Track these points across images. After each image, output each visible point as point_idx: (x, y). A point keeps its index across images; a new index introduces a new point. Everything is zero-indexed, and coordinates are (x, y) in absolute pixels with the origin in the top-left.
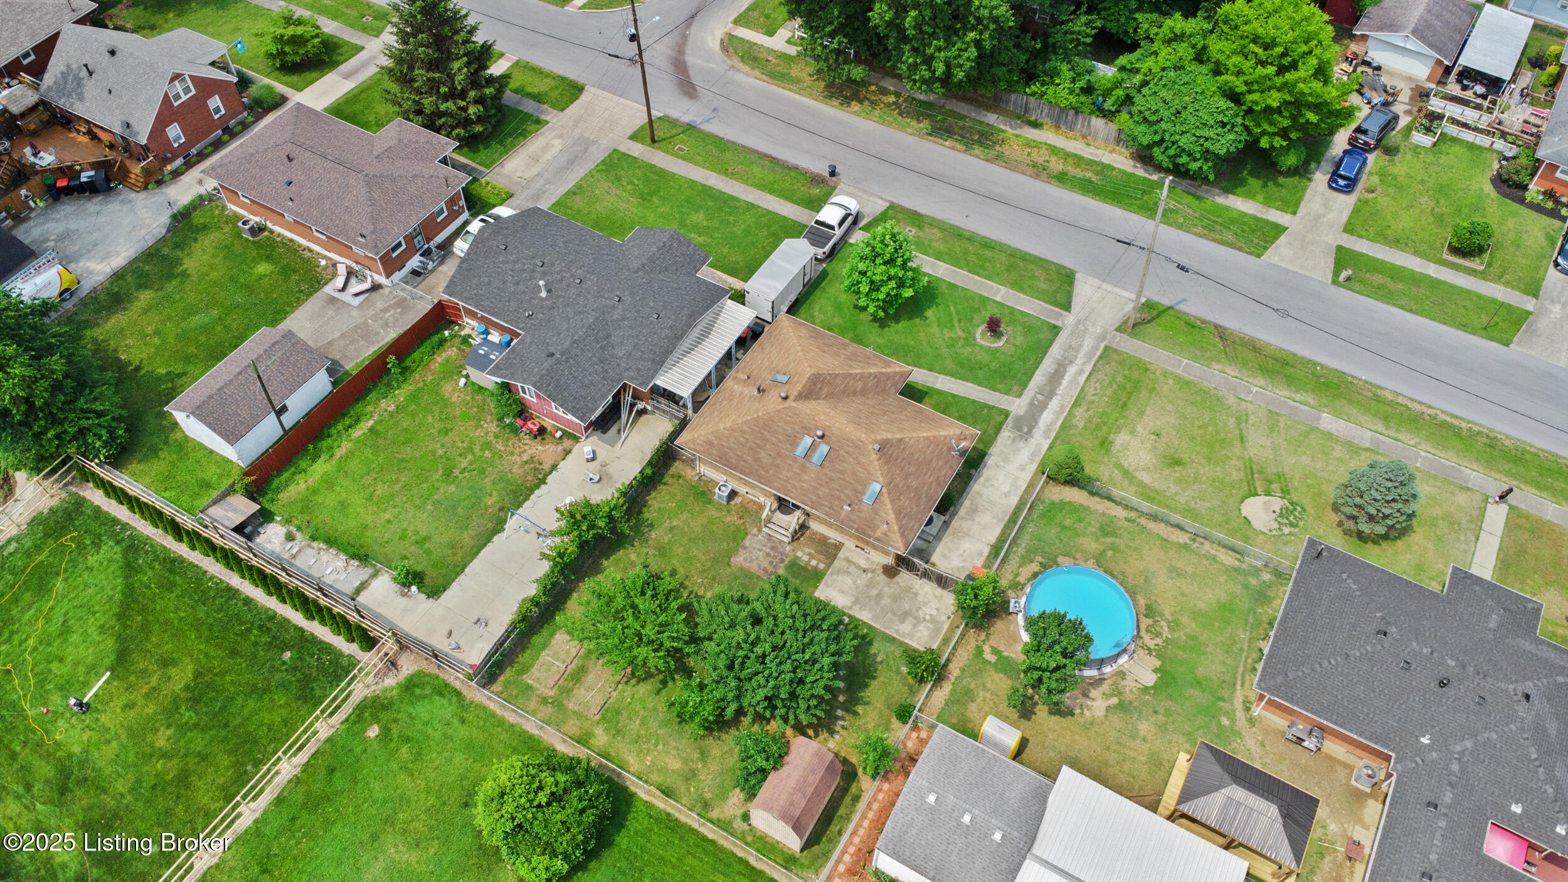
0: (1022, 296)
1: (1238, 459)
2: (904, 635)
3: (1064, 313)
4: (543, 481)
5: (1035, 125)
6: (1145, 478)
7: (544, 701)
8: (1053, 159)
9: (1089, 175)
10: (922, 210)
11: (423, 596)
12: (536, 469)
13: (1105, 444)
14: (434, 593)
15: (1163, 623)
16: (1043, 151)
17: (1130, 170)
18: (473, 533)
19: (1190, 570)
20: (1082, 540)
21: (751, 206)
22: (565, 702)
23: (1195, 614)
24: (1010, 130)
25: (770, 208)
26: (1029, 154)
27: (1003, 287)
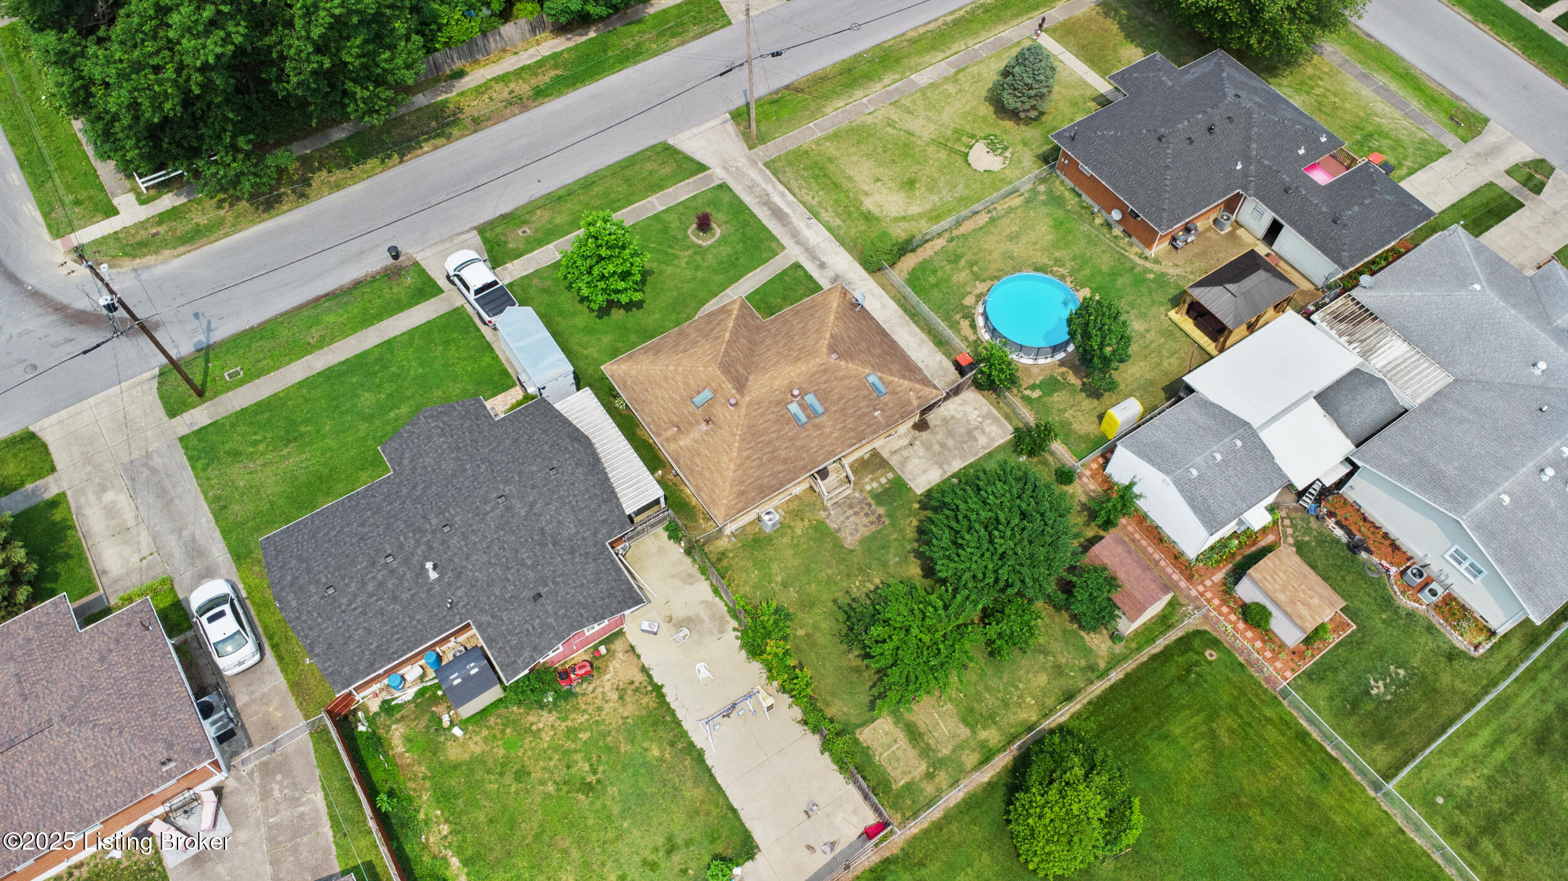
0: (670, 190)
1: (928, 144)
2: (989, 444)
3: (708, 172)
4: (658, 689)
5: (460, 74)
6: (914, 210)
8: (512, 86)
9: (552, 73)
10: (505, 209)
11: (749, 864)
13: (868, 217)
15: (1055, 269)
16: (497, 87)
17: (571, 44)
19: (1014, 228)
20: (955, 279)
22: (940, 755)
23: (1055, 245)
24: (449, 95)
25: (403, 329)
26: (491, 99)
27: (649, 199)
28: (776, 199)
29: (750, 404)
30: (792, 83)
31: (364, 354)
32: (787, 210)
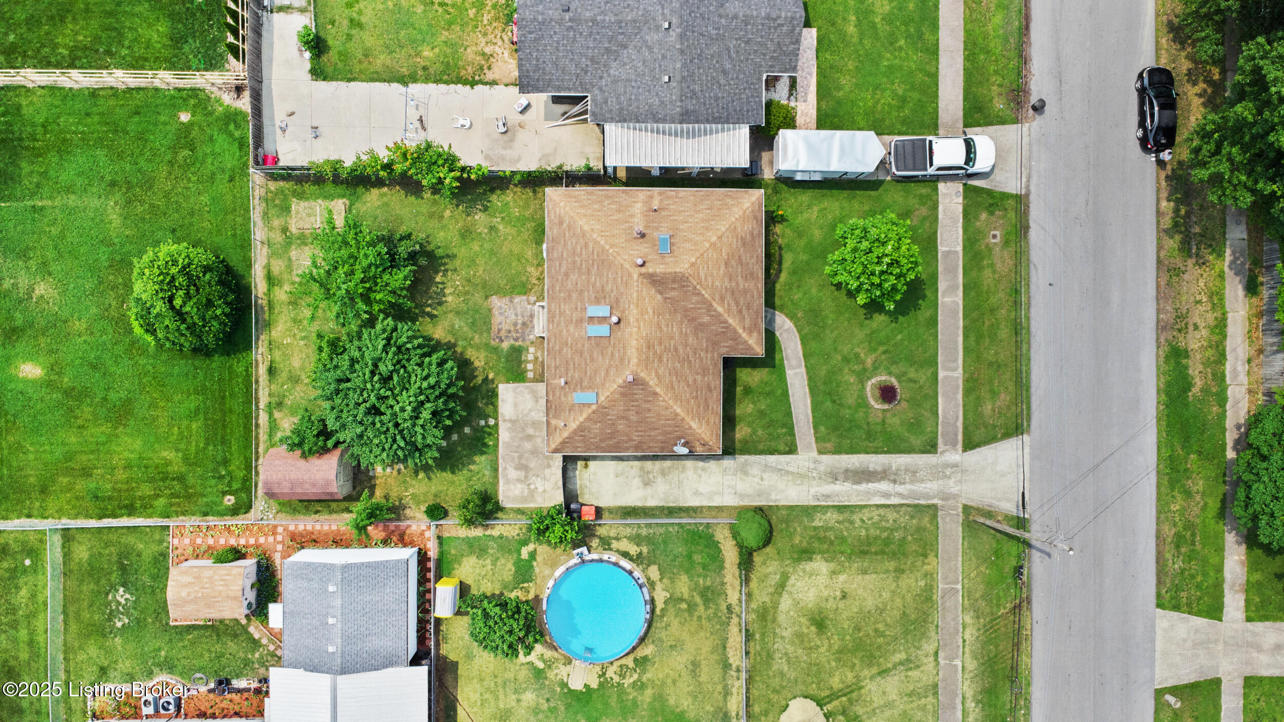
0: (960, 396)
1: (857, 677)
2: (505, 476)
3: (960, 446)
4: (473, 84)
5: (1251, 288)
6: (785, 603)
7: (285, 230)
8: (1205, 332)
9: (1198, 383)
10: (1034, 234)
11: (308, 66)
12: (482, 68)
13: (805, 554)
14: (318, 73)
15: (636, 676)
16: (1211, 317)
17: (1229, 423)
18: (388, 62)
19: (704, 678)
20: (684, 578)
21: (933, 51)
22: (293, 247)
23: (660, 698)
24: (1227, 263)
25: (942, 72)
26: (1199, 302)
27: (960, 370)
28: (884, 486)
29: (630, 275)
30: (1030, 609)
31: (935, 27)
32: (864, 487)
